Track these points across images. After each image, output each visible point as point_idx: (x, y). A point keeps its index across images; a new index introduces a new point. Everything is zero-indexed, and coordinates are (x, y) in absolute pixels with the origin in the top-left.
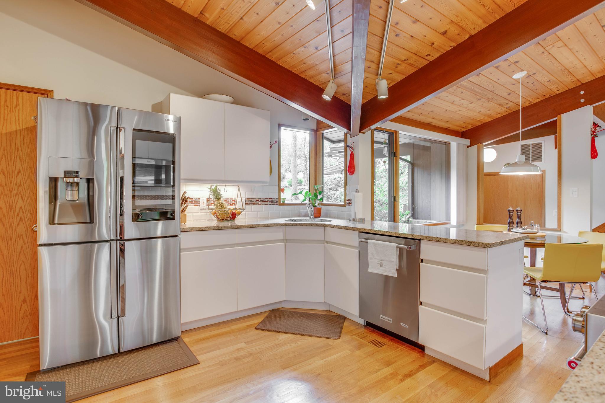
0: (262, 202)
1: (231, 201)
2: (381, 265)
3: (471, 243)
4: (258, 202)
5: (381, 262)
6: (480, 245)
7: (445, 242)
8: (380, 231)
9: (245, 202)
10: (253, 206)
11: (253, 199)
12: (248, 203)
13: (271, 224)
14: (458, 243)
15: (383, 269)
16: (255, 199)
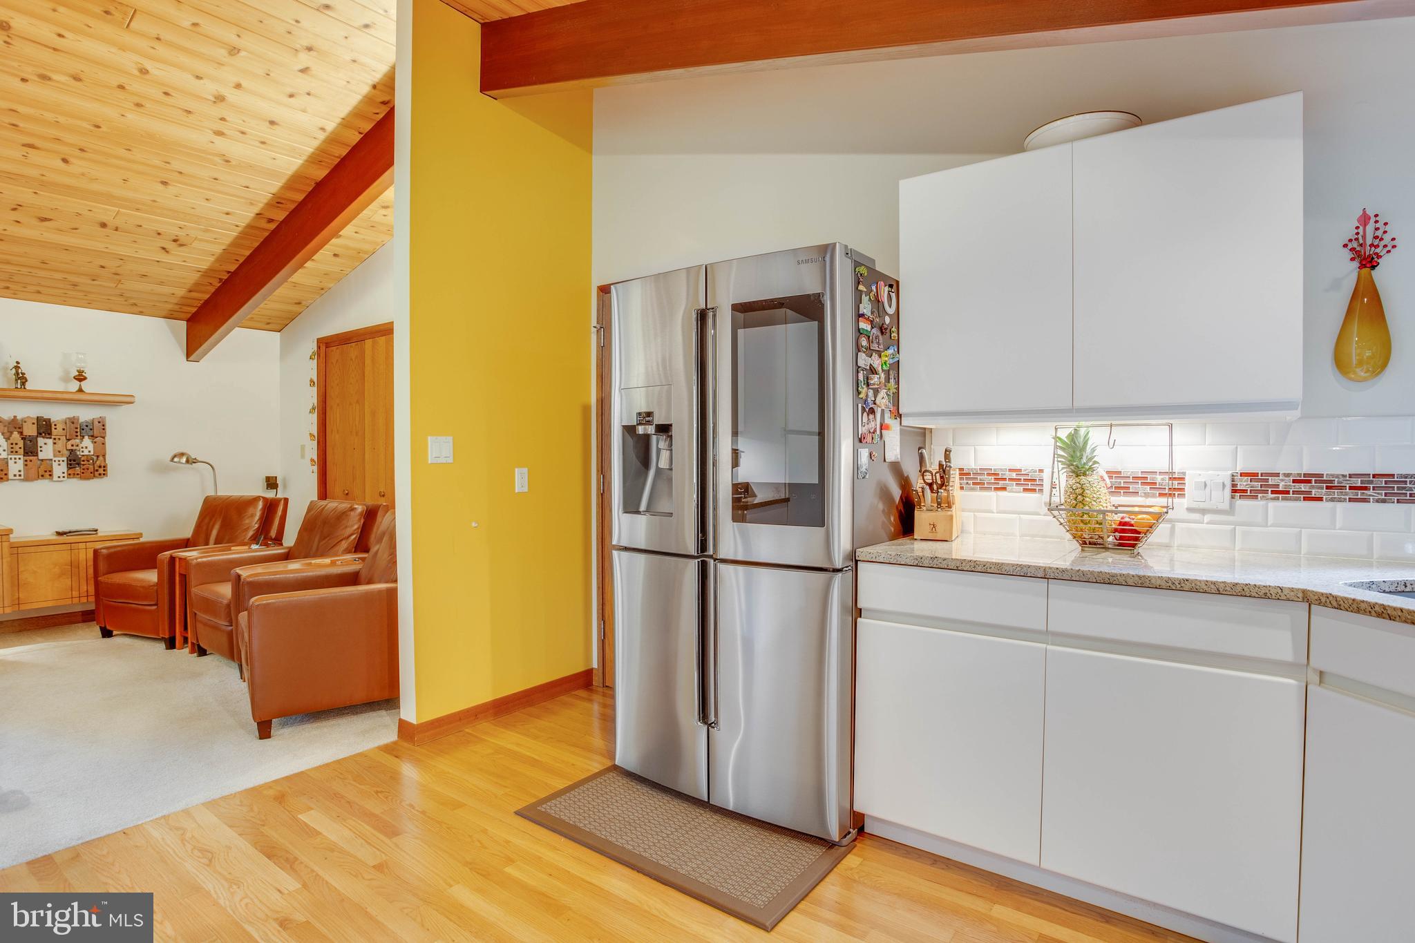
0: (1328, 488)
1: (1163, 479)
4: (1303, 487)
9: (1234, 485)
10: (1271, 504)
11: (1277, 475)
12: (1245, 491)
13: (1214, 583)
16: (1288, 475)
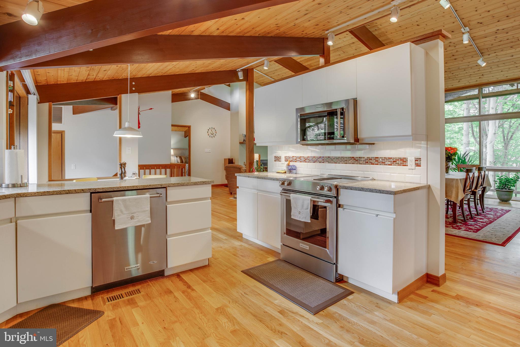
2: (132, 218)
3: (204, 182)
5: (132, 215)
6: (209, 182)
7: (188, 185)
8: (125, 187)
14: (196, 184)
15: (136, 220)
